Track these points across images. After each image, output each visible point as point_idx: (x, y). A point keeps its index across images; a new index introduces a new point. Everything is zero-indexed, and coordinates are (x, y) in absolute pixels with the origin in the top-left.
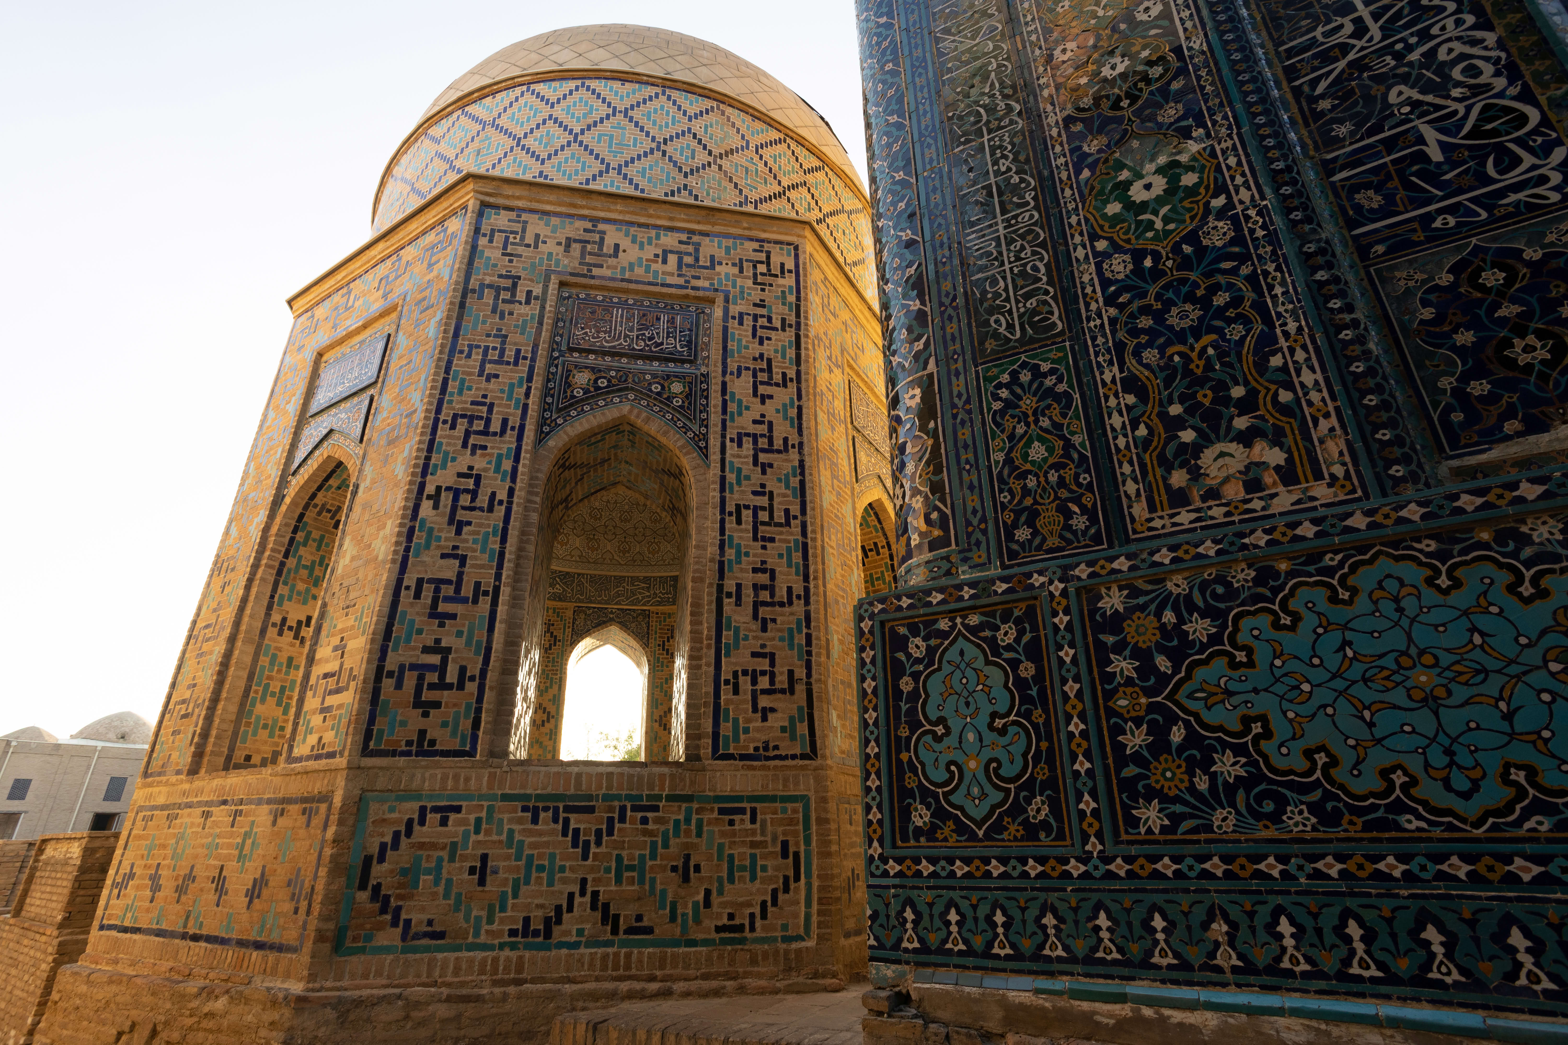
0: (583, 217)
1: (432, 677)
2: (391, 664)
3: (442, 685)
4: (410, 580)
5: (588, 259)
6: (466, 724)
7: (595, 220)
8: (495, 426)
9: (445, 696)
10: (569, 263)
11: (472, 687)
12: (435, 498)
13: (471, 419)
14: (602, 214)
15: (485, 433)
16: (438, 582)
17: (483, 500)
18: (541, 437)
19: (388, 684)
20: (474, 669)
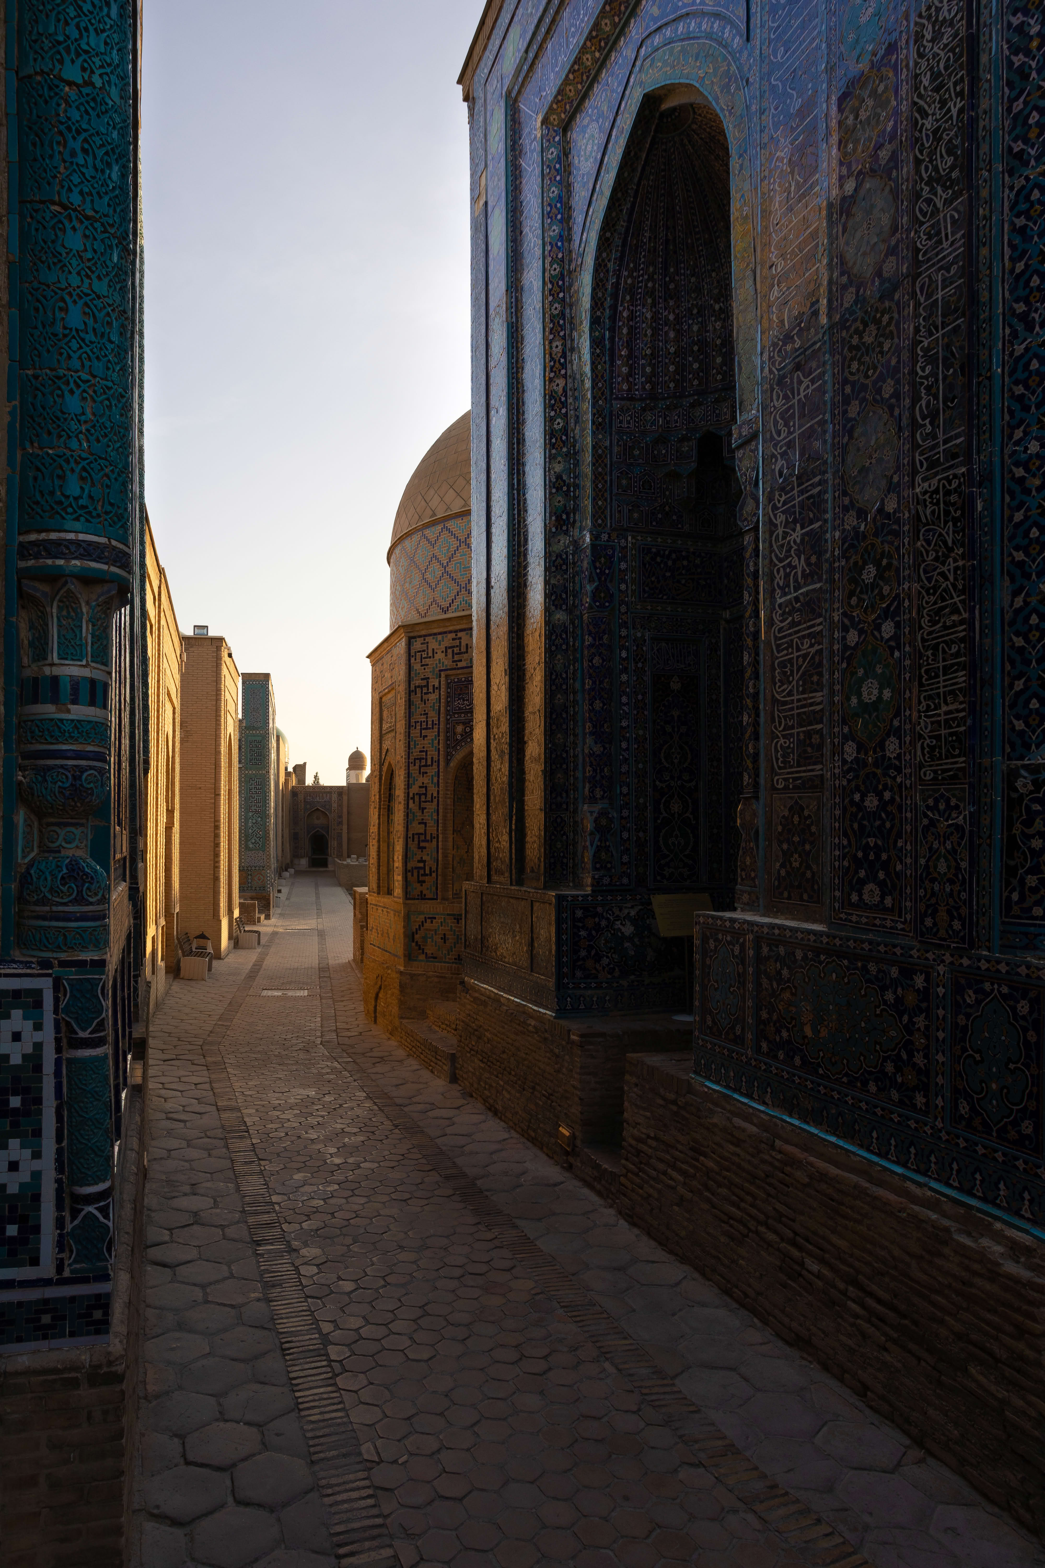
0: (450, 632)
1: (422, 872)
2: (409, 868)
3: (425, 875)
4: (410, 835)
5: (456, 658)
6: (434, 889)
7: (456, 631)
8: (429, 762)
9: (426, 878)
10: (448, 663)
11: (434, 875)
12: (413, 798)
13: (420, 759)
14: (458, 627)
15: (426, 766)
16: (419, 834)
17: (429, 798)
18: (448, 762)
19: (409, 874)
20: (434, 868)
